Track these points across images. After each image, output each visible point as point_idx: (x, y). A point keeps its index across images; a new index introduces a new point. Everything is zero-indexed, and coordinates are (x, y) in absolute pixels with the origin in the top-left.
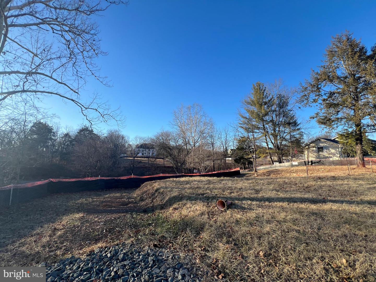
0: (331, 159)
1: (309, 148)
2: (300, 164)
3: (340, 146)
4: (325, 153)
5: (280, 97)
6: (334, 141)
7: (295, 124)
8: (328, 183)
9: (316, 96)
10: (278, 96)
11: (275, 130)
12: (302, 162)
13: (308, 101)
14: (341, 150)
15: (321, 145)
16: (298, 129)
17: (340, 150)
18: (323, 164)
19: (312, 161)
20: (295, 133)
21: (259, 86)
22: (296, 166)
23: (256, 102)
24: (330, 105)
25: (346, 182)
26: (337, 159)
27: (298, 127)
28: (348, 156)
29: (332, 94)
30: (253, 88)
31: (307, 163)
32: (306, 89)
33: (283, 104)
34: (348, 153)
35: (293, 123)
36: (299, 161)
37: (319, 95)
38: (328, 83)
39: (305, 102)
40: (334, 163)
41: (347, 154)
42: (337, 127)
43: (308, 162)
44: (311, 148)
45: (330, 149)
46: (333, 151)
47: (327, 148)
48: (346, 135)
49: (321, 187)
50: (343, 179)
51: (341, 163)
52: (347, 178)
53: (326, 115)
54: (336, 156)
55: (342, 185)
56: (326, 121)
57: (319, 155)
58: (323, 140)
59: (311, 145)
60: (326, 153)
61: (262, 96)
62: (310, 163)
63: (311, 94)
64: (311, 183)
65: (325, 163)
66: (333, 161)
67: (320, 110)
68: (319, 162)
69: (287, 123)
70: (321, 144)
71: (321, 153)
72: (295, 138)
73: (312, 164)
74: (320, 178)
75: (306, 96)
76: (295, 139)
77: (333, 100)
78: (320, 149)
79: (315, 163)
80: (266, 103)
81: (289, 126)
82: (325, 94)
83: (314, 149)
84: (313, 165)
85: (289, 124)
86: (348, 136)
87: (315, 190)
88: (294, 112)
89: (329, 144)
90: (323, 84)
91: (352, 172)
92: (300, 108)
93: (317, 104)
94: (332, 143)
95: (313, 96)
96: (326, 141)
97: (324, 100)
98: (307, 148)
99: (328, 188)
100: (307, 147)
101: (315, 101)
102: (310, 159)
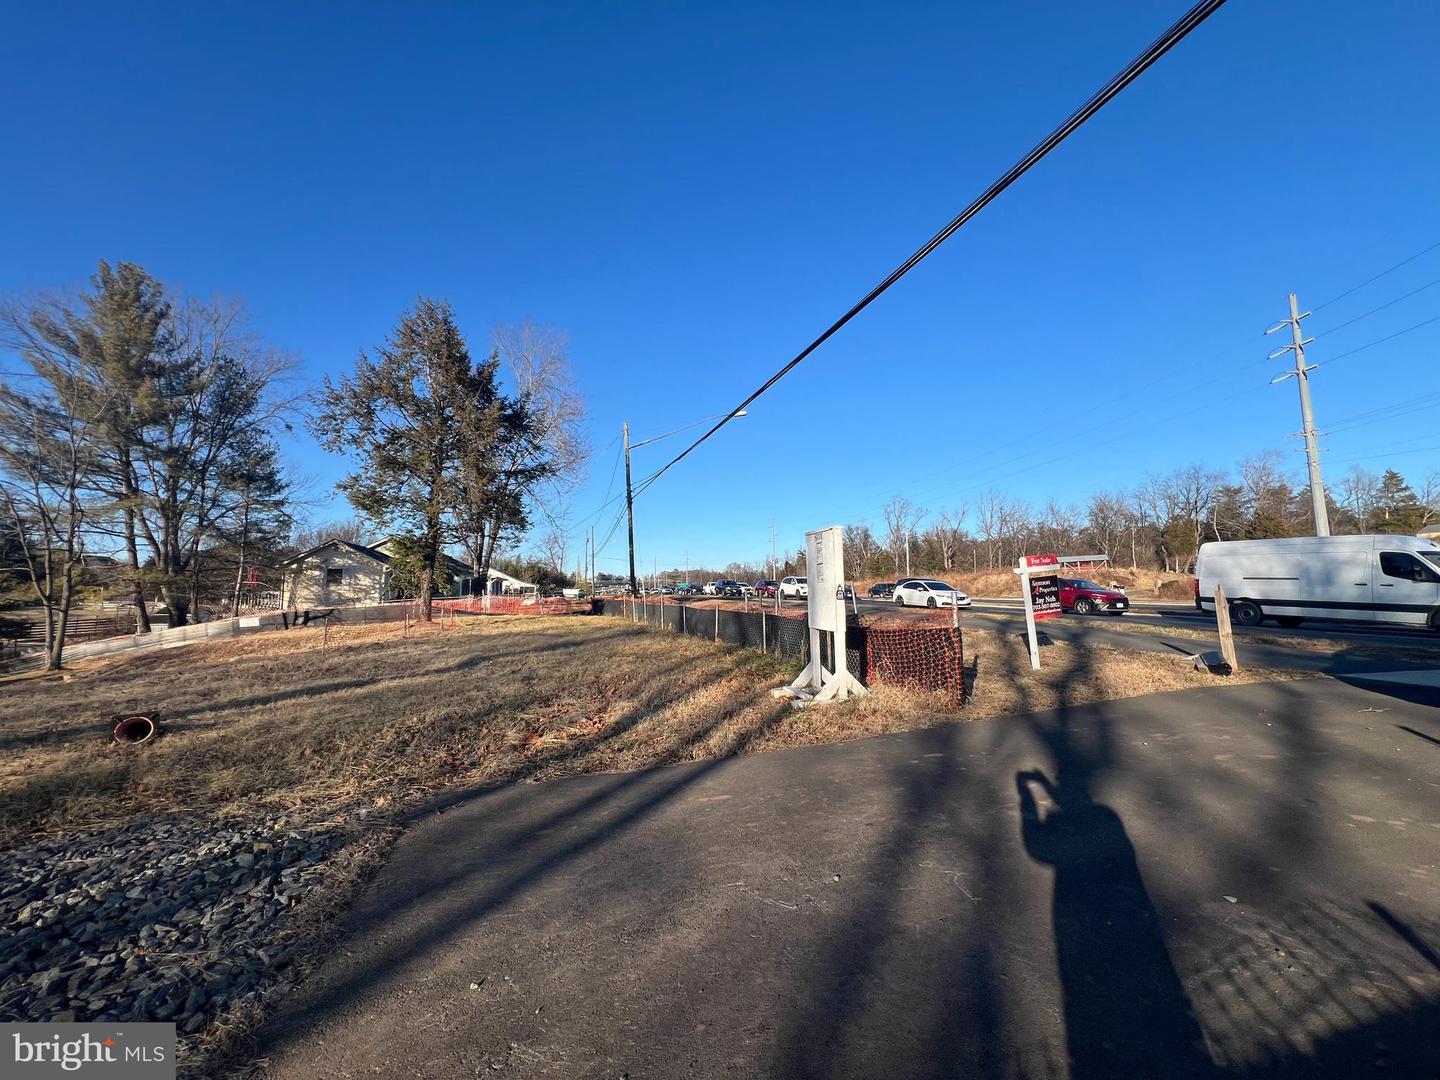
0: (358, 605)
1: (299, 572)
2: (267, 625)
3: (384, 570)
4: (344, 589)
5: (226, 367)
6: (372, 553)
7: (271, 484)
8: (370, 655)
9: (362, 429)
10: (222, 362)
11: (173, 489)
12: (273, 617)
13: (339, 436)
14: (386, 582)
15: (339, 562)
16: (279, 504)
17: (383, 581)
18: (339, 621)
19: (307, 613)
20: (262, 516)
21: (139, 284)
22: (253, 630)
23: (108, 349)
24: (390, 463)
25: (402, 650)
26: (375, 604)
27: (277, 497)
28: (399, 597)
29: (395, 436)
30: (99, 279)
31: (291, 619)
32: (339, 399)
33: (234, 400)
34: (401, 589)
35: (262, 479)
36: (264, 614)
37: (367, 429)
38: (392, 406)
39: (331, 436)
40: (369, 616)
41: (398, 591)
42: (392, 520)
43: (297, 616)
44: (307, 569)
45: (360, 576)
46: (365, 581)
47: (351, 571)
48: (408, 545)
49: (358, 664)
50: (396, 645)
51: (381, 616)
52: (404, 642)
53: (373, 484)
54: (370, 598)
55: (396, 655)
56: (373, 503)
57: (328, 594)
58: (345, 548)
59: (310, 559)
60: (347, 588)
61: (144, 334)
62: (301, 620)
63: (350, 419)
64: (336, 660)
65: (344, 616)
66: (364, 611)
67: (364, 470)
68: (328, 614)
69: (242, 476)
70: (337, 560)
71: (333, 588)
72: (260, 531)
73: (305, 623)
74: (350, 649)
75: (335, 420)
76: (259, 535)
77: (397, 451)
78: (334, 575)
79: (315, 618)
80: (158, 372)
81: (248, 486)
82: (383, 431)
83: (317, 573)
84: (309, 624)
85: (250, 479)
86: (412, 548)
87: (347, 671)
88: (273, 442)
89: (358, 562)
90: (380, 402)
91: (410, 633)
92: (289, 427)
93: (360, 451)
94: (367, 559)
95: (352, 427)
96: (351, 552)
97: (378, 447)
98: (293, 572)
99: (371, 665)
100: (294, 566)
101: (355, 440)
102: (302, 607)
